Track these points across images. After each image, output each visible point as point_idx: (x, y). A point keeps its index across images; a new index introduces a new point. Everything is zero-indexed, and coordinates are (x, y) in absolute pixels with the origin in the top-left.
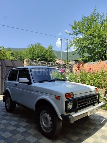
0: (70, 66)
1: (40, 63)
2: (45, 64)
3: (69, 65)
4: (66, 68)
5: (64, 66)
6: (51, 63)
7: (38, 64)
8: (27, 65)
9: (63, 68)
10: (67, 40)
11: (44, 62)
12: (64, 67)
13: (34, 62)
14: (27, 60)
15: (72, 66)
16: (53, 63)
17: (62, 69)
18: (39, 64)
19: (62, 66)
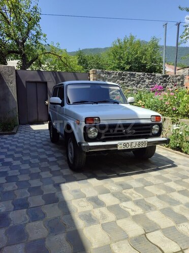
0: (179, 80)
1: (116, 75)
2: (126, 75)
3: (177, 76)
4: (168, 82)
5: (165, 79)
6: (137, 73)
7: (112, 76)
8: (93, 80)
9: (161, 82)
10: (178, 24)
11: (124, 72)
12: (165, 81)
13: (105, 73)
14: (93, 71)
15: (183, 79)
16: (141, 73)
17: (160, 84)
18: (114, 77)
19: (161, 79)
